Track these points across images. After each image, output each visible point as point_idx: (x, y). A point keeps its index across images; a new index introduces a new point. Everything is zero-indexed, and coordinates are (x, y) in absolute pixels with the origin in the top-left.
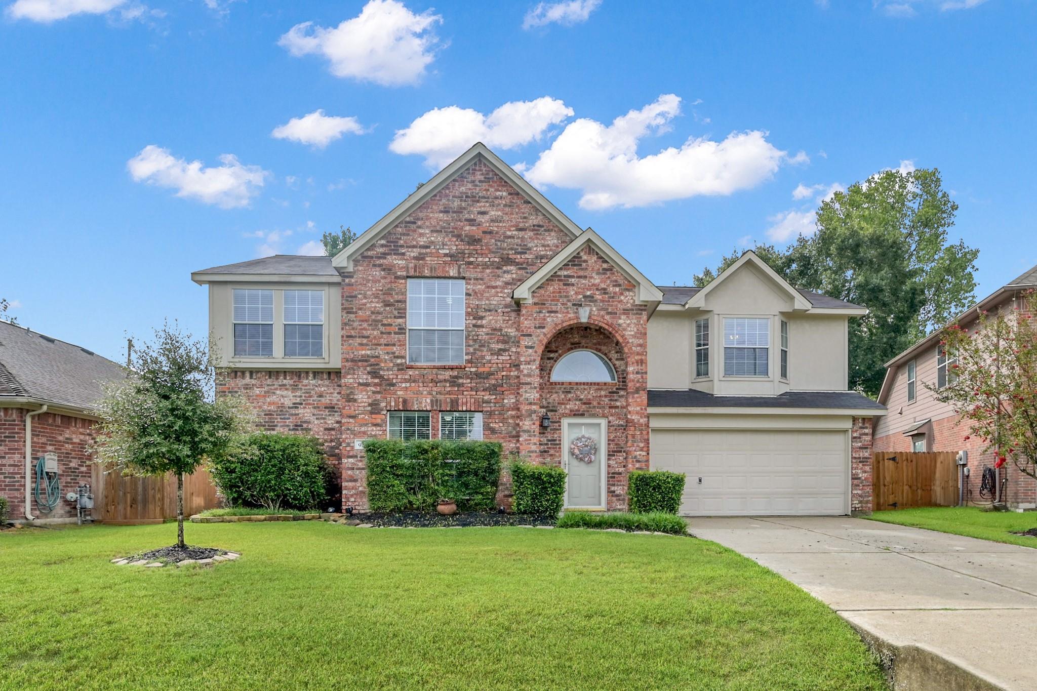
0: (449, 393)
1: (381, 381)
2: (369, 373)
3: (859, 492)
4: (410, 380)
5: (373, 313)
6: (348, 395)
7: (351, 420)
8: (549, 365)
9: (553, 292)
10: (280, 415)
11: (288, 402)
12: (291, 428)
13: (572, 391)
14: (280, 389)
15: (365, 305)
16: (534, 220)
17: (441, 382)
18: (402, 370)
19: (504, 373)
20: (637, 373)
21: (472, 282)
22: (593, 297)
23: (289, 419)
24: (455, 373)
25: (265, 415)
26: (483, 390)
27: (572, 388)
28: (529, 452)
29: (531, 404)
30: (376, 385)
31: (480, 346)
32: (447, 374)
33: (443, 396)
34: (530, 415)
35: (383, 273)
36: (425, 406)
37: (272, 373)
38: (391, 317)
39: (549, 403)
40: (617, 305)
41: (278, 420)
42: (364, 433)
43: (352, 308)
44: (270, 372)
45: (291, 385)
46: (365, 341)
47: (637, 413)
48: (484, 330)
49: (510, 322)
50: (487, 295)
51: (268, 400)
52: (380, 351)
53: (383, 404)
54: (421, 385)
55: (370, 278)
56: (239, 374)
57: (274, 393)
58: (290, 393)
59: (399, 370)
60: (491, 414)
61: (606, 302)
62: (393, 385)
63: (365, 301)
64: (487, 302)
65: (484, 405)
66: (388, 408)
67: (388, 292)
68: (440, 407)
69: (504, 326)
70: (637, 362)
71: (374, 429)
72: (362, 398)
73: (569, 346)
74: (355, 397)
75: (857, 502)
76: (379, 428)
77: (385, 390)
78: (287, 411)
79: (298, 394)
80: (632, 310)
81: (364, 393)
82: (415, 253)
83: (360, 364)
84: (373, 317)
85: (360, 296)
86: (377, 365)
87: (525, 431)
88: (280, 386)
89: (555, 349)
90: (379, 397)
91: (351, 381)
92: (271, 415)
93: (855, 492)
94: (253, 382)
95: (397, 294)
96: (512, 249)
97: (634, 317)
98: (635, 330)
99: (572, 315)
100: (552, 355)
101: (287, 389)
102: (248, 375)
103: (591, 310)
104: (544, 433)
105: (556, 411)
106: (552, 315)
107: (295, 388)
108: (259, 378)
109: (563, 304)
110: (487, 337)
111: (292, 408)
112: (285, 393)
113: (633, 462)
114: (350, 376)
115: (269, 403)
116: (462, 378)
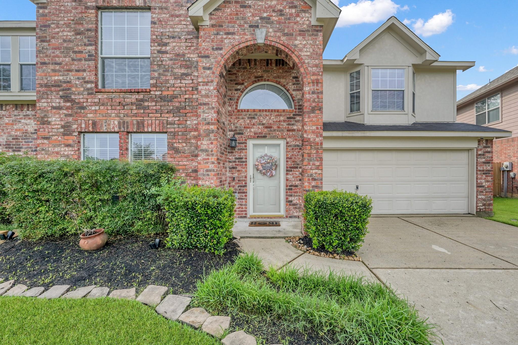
0: (136, 115)
1: (72, 105)
2: (61, 97)
3: (483, 197)
4: (99, 103)
5: (65, 41)
6: (43, 118)
7: (46, 141)
8: (237, 95)
9: (231, 14)
10: (24, 139)
11: (31, 129)
12: (34, 149)
13: (256, 117)
14: (25, 119)
15: (58, 33)
17: (128, 105)
18: (92, 94)
19: (187, 96)
20: (313, 93)
21: (157, 11)
22: (269, 19)
23: (31, 142)
24: (141, 96)
25: (13, 139)
26: (167, 113)
27: (256, 115)
28: (207, 171)
29: (208, 124)
30: (68, 108)
31: (164, 71)
32: (134, 97)
33: (130, 119)
34: (208, 135)
35: (74, 4)
36: (113, 128)
37: (18, 105)
38: (81, 45)
39: (236, 127)
40: (293, 27)
41: (23, 143)
42: (57, 153)
43: (46, 37)
44: (16, 105)
45: (33, 115)
46: (57, 67)
47: (313, 132)
48: (168, 56)
49: (192, 48)
50: (171, 23)
51: (15, 127)
52: (71, 77)
53: (75, 126)
54: (109, 108)
55: (62, 8)
57: (20, 122)
58: (32, 121)
59: (89, 94)
60: (174, 135)
61: (283, 23)
62: (83, 108)
63: (58, 30)
64: (171, 30)
65: (169, 126)
66: (79, 130)
67: (79, 22)
68: (127, 128)
69: (186, 51)
70: (313, 83)
71: (67, 149)
72: (55, 121)
73: (253, 79)
74: (49, 120)
75: (481, 205)
76: (71, 149)
77: (76, 113)
78: (30, 136)
80: (308, 31)
81: (57, 116)
83: (53, 88)
84: (65, 45)
85: (52, 26)
86: (69, 89)
87: (203, 150)
88: (24, 116)
89: (242, 82)
90: (70, 119)
91: (45, 104)
92: (17, 139)
93: (480, 197)
94: (3, 113)
95: (87, 23)
97: (310, 38)
98: (311, 51)
99: (248, 37)
100: (239, 87)
101: (30, 119)
103: (268, 32)
104: (232, 152)
105: (242, 134)
106: (230, 36)
108: (8, 110)
109: (240, 26)
110: (171, 62)
111: (34, 133)
112: (28, 121)
113: (309, 180)
114: (43, 101)
115: (16, 130)
116: (146, 101)
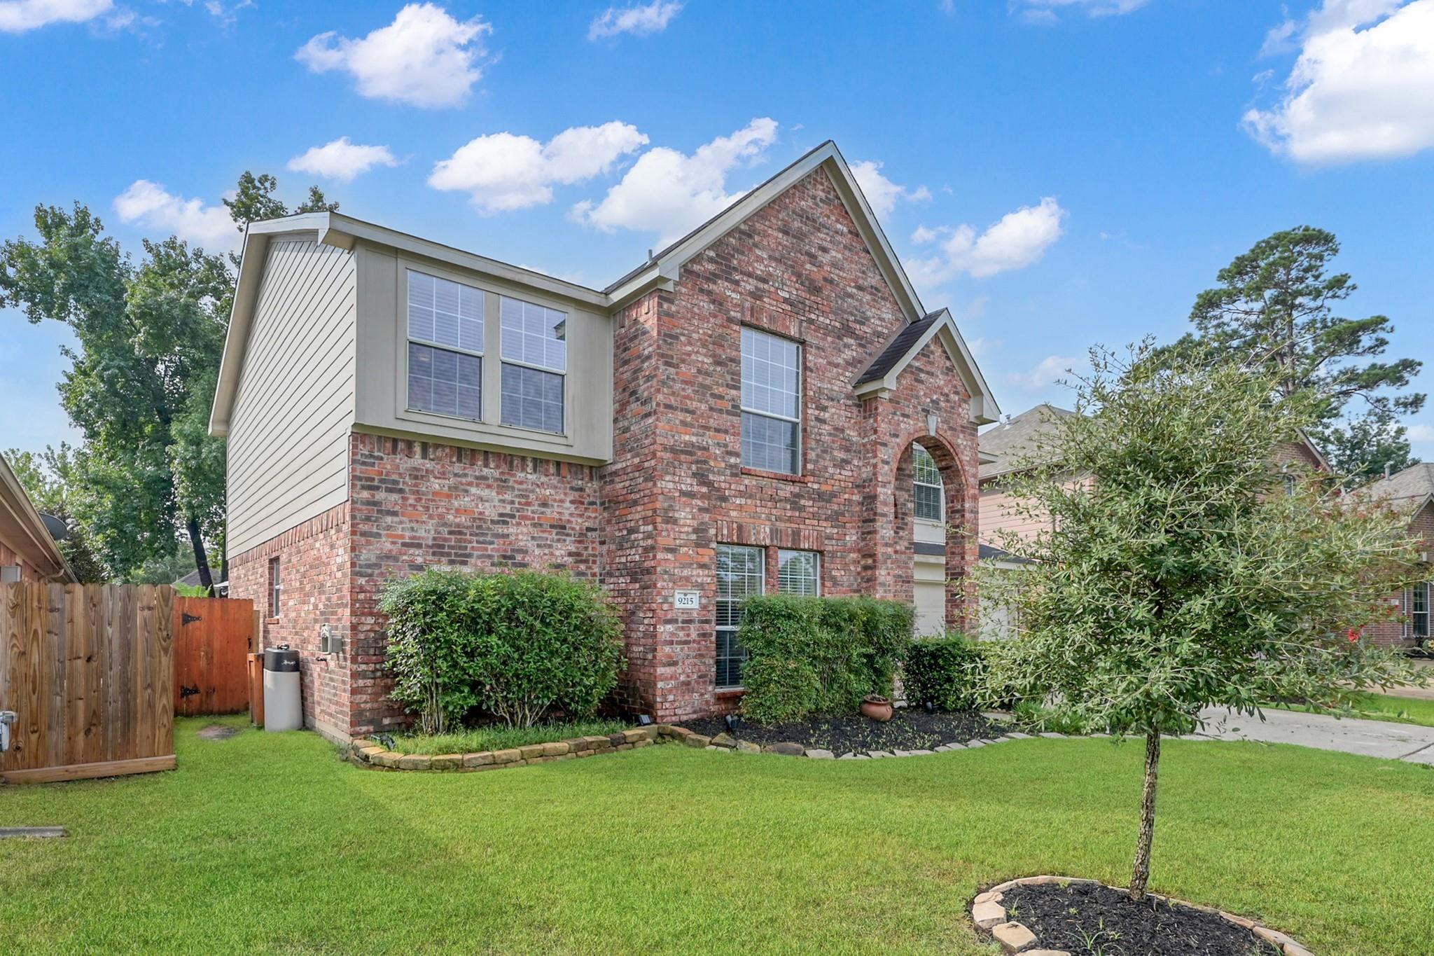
0: (790, 519)
1: (710, 492)
2: (694, 475)
4: (745, 493)
5: (699, 371)
6: (666, 510)
7: (670, 556)
9: (906, 389)
10: (477, 535)
11: (491, 512)
12: (496, 560)
14: (478, 485)
15: (689, 355)
17: (781, 501)
18: (736, 475)
19: (846, 496)
21: (813, 352)
22: (938, 403)
23: (492, 543)
25: (450, 533)
26: (826, 520)
29: (886, 544)
30: (703, 497)
31: (823, 451)
33: (783, 525)
34: (886, 562)
35: (712, 307)
36: (764, 539)
37: (465, 452)
38: (722, 385)
40: (956, 420)
41: (473, 544)
43: (671, 356)
44: (460, 449)
45: (497, 480)
46: (689, 418)
49: (853, 421)
51: (456, 503)
52: (709, 440)
53: (712, 532)
54: (758, 503)
55: (696, 310)
56: (401, 445)
57: (466, 491)
58: (494, 494)
60: (833, 556)
61: (949, 412)
62: (724, 499)
63: (689, 348)
65: (827, 542)
66: (720, 540)
67: (719, 342)
69: (846, 425)
74: (677, 515)
76: (706, 572)
77: (715, 507)
78: (489, 529)
79: (508, 497)
80: (968, 428)
81: (688, 509)
82: (749, 285)
83: (683, 457)
84: (700, 379)
85: (682, 338)
86: (705, 462)
87: (881, 585)
88: (477, 478)
90: (707, 517)
91: (671, 485)
92: (460, 533)
94: (429, 465)
95: (729, 347)
96: (851, 314)
97: (969, 438)
99: (920, 424)
101: (489, 486)
102: (417, 449)
103: (937, 421)
106: (905, 420)
107: (502, 485)
108: (440, 459)
109: (914, 407)
111: (498, 522)
112: (485, 493)
114: (668, 478)
115: (458, 511)
116: (803, 497)
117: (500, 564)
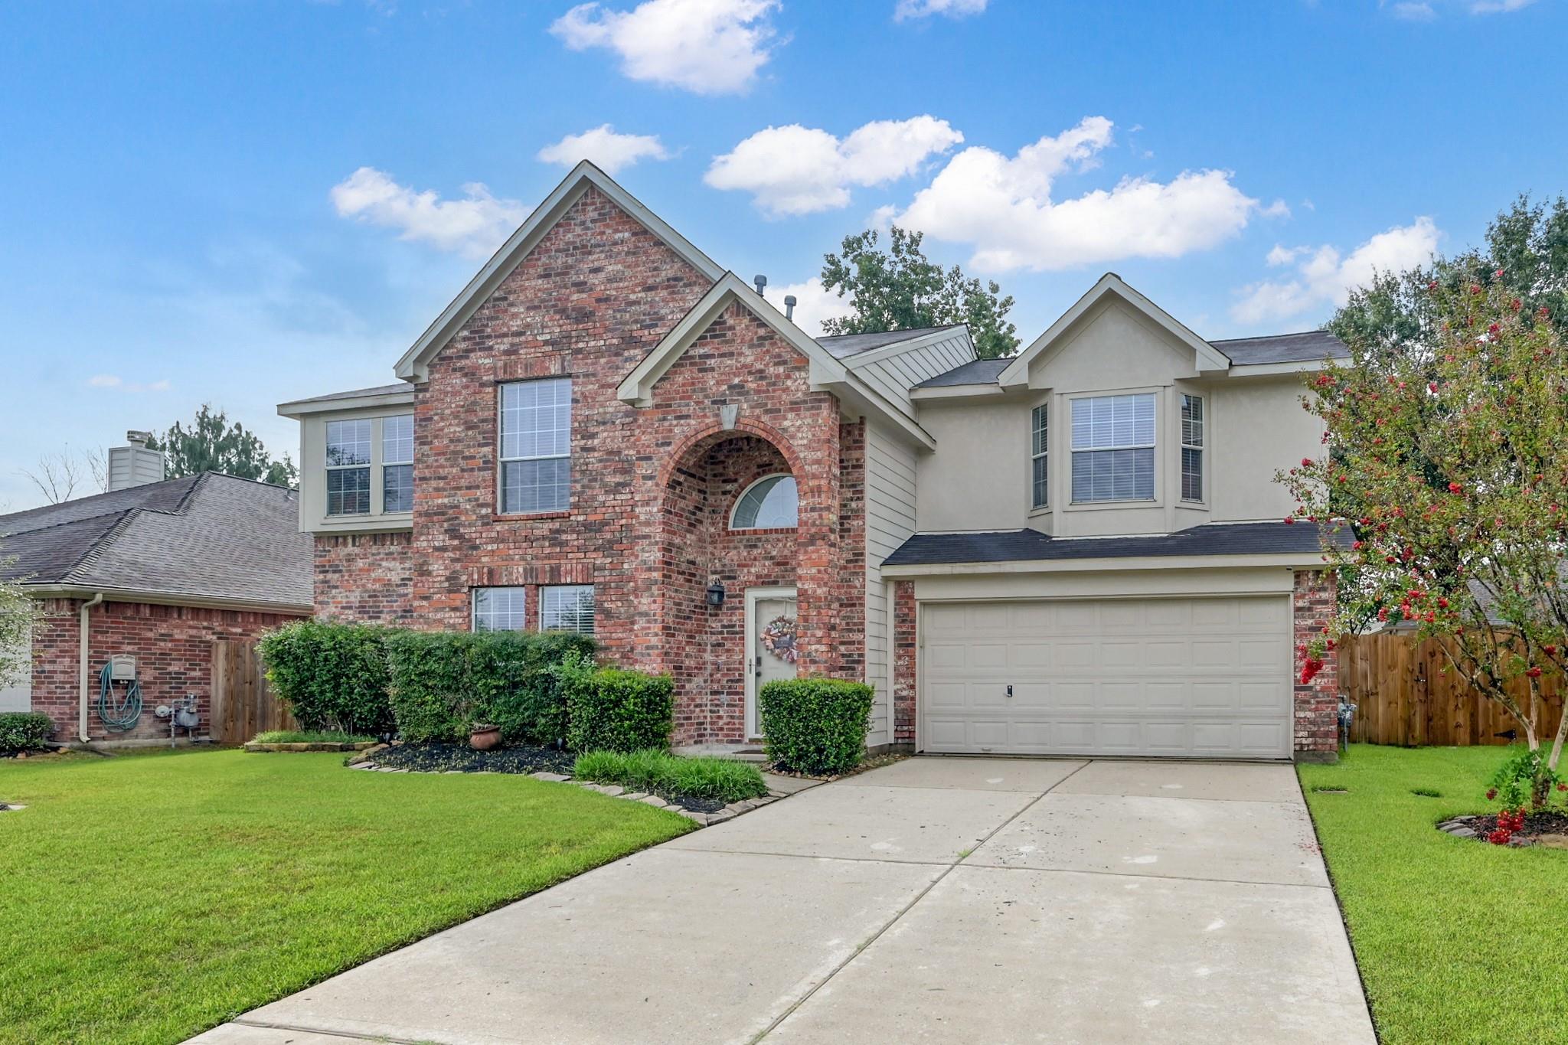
0: (548, 557)
1: (461, 543)
2: (446, 531)
3: (1311, 715)
4: (497, 539)
5: (451, 441)
6: (421, 565)
7: (425, 603)
8: (725, 503)
9: (684, 385)
10: (386, 596)
11: (395, 579)
13: (760, 544)
14: (387, 560)
15: (442, 429)
16: (668, 271)
17: (538, 539)
18: (488, 524)
19: (623, 522)
20: (813, 510)
21: (580, 380)
22: (743, 387)
23: (396, 601)
24: (557, 525)
25: (370, 597)
26: (595, 550)
27: (759, 540)
28: (647, 648)
29: (650, 569)
30: (455, 549)
31: (590, 481)
32: (545, 528)
33: (540, 562)
34: (649, 588)
35: (464, 380)
36: (517, 579)
37: (379, 537)
38: (474, 446)
39: (724, 566)
40: (780, 397)
41: (384, 602)
42: (440, 621)
43: (427, 437)
44: (374, 535)
45: (399, 553)
46: (441, 484)
47: (812, 579)
48: (596, 454)
49: (632, 439)
50: (601, 398)
51: (373, 575)
52: (460, 498)
53: (464, 578)
54: (512, 545)
55: (449, 389)
56: (340, 540)
57: (380, 565)
58: (398, 564)
59: (484, 524)
60: (604, 588)
61: (764, 392)
62: (475, 547)
63: (443, 424)
64: (601, 410)
65: (596, 574)
66: (470, 583)
67: (470, 409)
68: (537, 578)
69: (623, 446)
70: (812, 492)
71: (453, 615)
72: (438, 570)
74: (430, 568)
75: (1306, 734)
76: (458, 614)
77: (466, 556)
79: (407, 565)
80: (805, 402)
81: (441, 562)
82: (504, 345)
83: (435, 518)
84: (452, 448)
85: (436, 418)
86: (457, 518)
87: (641, 614)
88: (387, 554)
89: (733, 476)
90: (458, 566)
91: (425, 544)
93: (1302, 715)
94: (357, 550)
95: (482, 409)
96: (636, 322)
97: (808, 413)
98: (810, 437)
99: (710, 420)
100: (729, 487)
101: (394, 559)
102: (350, 541)
103: (740, 409)
104: (716, 615)
105: (734, 578)
106: (682, 422)
107: (403, 556)
108: (363, 545)
109: (697, 403)
110: (600, 465)
111: (401, 585)
112: (391, 564)
113: (805, 662)
114: (423, 538)
115: (374, 580)
116: (566, 532)
117: (402, 617)
